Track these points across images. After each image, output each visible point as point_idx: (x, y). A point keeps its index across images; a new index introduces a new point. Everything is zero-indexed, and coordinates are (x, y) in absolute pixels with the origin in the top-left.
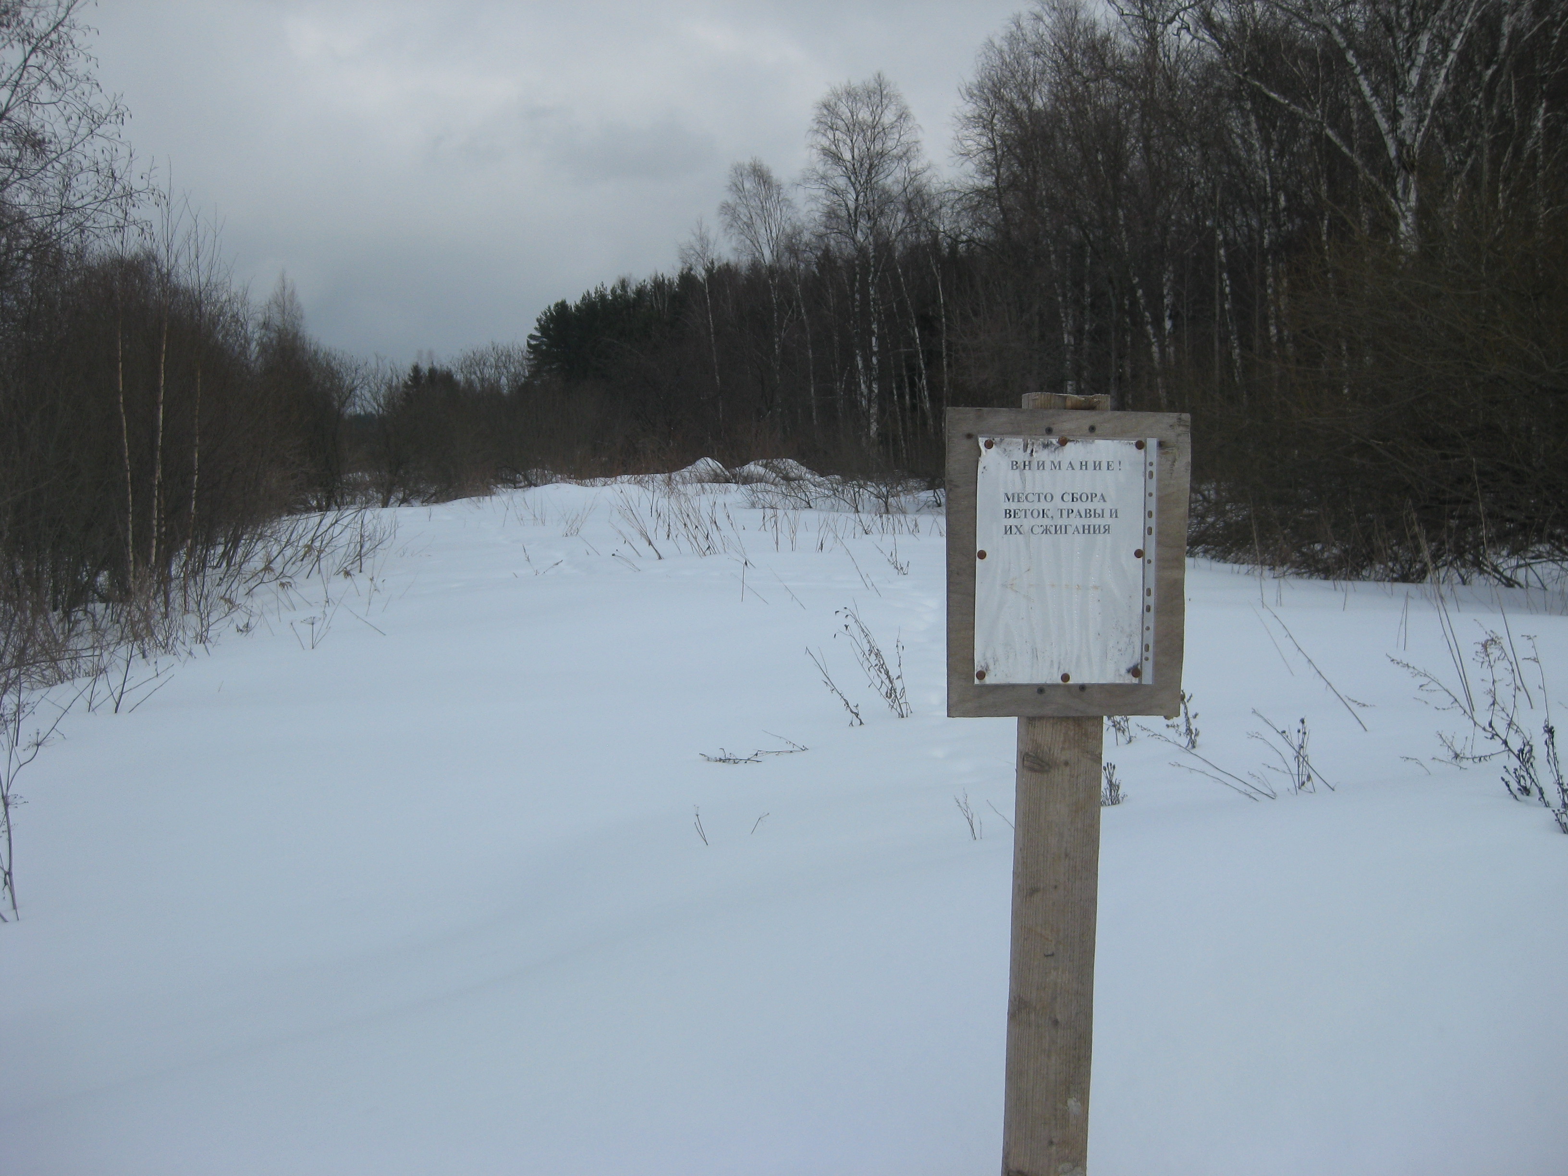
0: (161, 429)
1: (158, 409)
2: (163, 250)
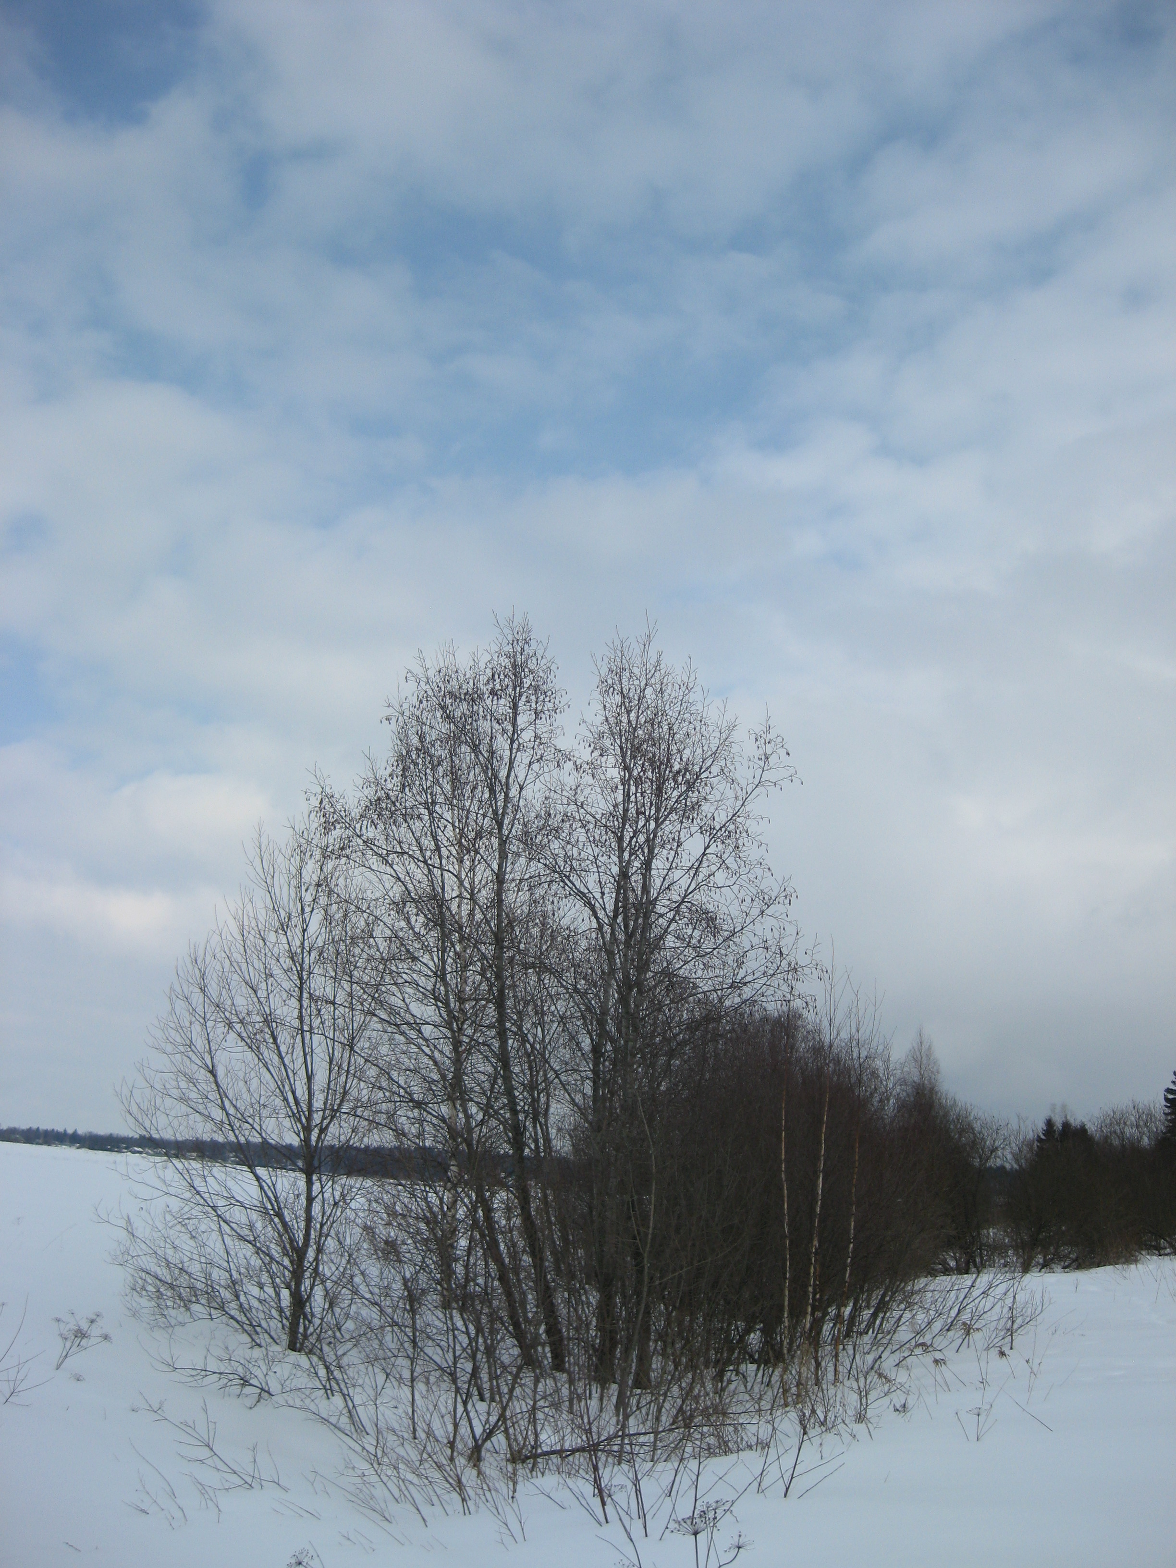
0: (820, 1197)
1: (818, 1177)
2: (825, 1023)
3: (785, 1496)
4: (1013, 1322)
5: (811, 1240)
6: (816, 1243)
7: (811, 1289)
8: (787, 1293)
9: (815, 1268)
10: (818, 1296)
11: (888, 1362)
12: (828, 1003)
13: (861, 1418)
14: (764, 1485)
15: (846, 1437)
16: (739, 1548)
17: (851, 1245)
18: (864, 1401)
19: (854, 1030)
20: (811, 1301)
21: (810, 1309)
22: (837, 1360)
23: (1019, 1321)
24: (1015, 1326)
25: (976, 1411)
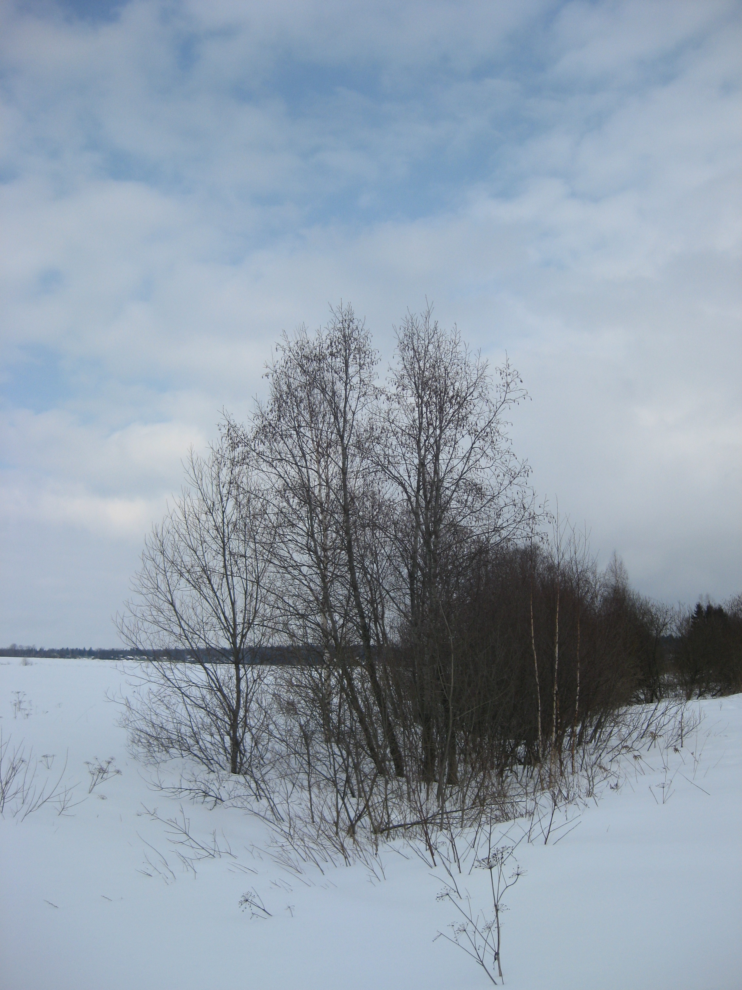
0: (557, 659)
1: (555, 647)
2: (555, 550)
3: (545, 844)
4: (682, 730)
5: (553, 687)
6: (556, 687)
7: (554, 717)
8: (540, 719)
9: (556, 704)
10: (559, 721)
11: (605, 759)
12: (556, 537)
13: (590, 793)
14: (532, 837)
15: (581, 806)
16: (518, 875)
17: (578, 688)
18: (591, 783)
19: (573, 553)
20: (555, 724)
21: (554, 729)
22: (573, 759)
23: (686, 730)
24: (684, 733)
25: (662, 785)
